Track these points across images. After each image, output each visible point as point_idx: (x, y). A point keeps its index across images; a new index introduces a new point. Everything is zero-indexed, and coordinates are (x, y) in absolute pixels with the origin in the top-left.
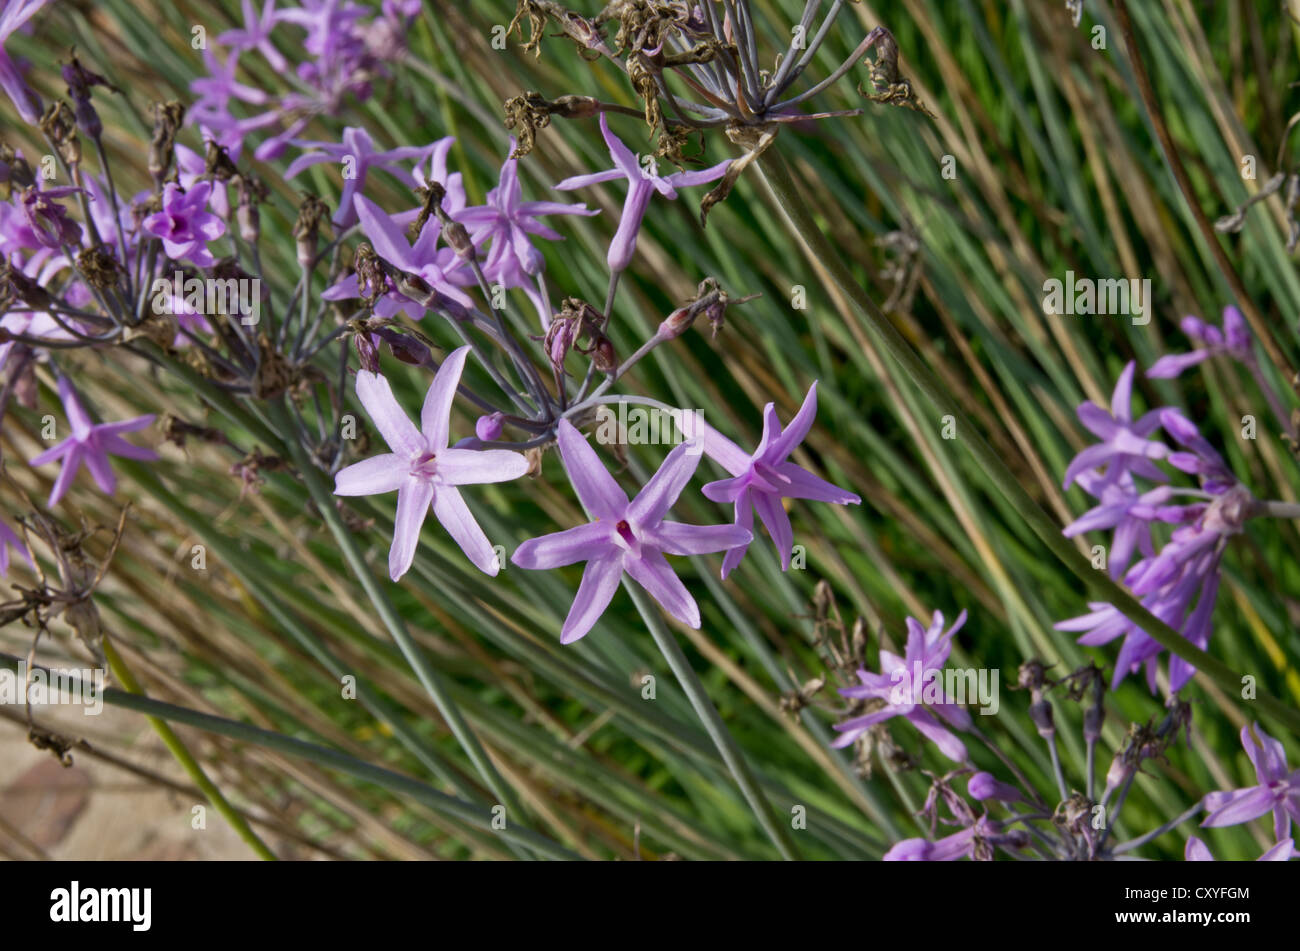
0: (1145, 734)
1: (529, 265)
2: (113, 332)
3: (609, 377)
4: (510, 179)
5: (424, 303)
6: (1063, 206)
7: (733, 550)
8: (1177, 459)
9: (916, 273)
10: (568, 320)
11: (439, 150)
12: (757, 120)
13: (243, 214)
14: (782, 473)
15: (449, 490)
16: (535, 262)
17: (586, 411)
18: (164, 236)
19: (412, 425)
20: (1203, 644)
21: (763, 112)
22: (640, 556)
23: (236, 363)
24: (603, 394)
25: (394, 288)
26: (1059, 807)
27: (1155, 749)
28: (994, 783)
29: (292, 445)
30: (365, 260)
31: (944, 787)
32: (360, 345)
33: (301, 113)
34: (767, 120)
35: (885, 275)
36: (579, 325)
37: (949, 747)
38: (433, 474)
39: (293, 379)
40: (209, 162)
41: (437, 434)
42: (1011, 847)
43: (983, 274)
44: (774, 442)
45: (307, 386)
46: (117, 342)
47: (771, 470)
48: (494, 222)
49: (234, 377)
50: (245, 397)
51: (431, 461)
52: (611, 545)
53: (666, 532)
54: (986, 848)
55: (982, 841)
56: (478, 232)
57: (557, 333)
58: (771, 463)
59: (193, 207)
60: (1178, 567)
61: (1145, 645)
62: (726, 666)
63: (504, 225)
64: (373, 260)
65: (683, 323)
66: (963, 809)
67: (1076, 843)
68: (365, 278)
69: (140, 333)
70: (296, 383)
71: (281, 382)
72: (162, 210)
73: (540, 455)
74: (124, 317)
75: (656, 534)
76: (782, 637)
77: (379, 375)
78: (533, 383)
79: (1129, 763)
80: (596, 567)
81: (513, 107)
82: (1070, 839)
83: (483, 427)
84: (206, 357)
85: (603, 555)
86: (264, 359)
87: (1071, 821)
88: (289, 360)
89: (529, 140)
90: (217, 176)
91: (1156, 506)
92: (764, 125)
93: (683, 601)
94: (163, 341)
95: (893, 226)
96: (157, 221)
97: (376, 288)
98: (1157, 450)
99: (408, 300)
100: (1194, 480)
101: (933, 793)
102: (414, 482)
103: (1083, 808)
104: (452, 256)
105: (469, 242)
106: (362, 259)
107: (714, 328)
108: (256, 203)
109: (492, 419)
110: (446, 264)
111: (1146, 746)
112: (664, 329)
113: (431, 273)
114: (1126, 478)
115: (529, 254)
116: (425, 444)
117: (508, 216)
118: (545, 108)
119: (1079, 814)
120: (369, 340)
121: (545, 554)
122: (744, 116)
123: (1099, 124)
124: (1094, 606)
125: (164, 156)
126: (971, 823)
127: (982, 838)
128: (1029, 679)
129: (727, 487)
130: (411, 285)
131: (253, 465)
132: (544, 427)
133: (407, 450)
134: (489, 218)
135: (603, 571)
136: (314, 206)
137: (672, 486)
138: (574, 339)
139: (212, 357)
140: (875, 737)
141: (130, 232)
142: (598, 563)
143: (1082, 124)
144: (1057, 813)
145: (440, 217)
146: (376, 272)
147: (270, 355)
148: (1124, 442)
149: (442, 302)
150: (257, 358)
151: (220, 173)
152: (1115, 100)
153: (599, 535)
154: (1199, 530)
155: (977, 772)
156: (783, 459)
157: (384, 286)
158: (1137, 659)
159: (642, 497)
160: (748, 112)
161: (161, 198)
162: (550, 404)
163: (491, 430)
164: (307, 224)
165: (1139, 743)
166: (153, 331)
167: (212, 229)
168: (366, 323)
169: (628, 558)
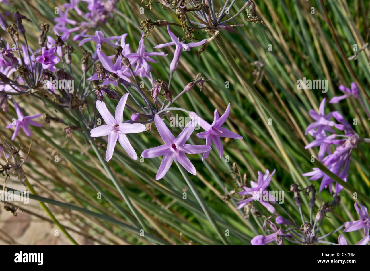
0: (327, 205)
1: (147, 70)
2: (28, 90)
3: (170, 102)
4: (142, 45)
5: (116, 81)
6: (307, 54)
7: (206, 152)
8: (338, 126)
9: (263, 73)
10: (158, 86)
11: (123, 37)
12: (214, 27)
13: (66, 56)
14: (220, 130)
15: (123, 135)
16: (149, 69)
17: (164, 112)
18: (42, 62)
19: (112, 116)
20: (345, 180)
21: (216, 25)
22: (178, 154)
23: (64, 99)
24: (168, 107)
25: (108, 77)
26: (302, 226)
27: (329, 209)
28: (283, 219)
29: (81, 123)
30: (99, 69)
31: (269, 220)
32: (98, 93)
33: (86, 27)
34: (217, 27)
35: (254, 73)
36: (161, 87)
37: (271, 209)
38: (118, 130)
39: (81, 104)
40: (56, 41)
41: (119, 119)
42: (288, 238)
43: (284, 74)
44: (218, 121)
45: (86, 106)
46: (30, 93)
47: (217, 129)
48: (137, 58)
49: (64, 103)
50: (68, 109)
51: (118, 127)
52: (170, 151)
53: (186, 147)
54: (281, 238)
55: (279, 236)
56: (132, 61)
57: (154, 90)
58: (217, 127)
59: (50, 54)
60: (338, 158)
61: (329, 180)
62: (210, 186)
63: (140, 58)
64: (101, 69)
65: (192, 87)
66: (274, 227)
67: (307, 236)
68: (99, 74)
69: (36, 90)
70: (82, 105)
71: (77, 104)
72: (41, 55)
73: (151, 125)
74: (32, 86)
75: (183, 148)
76: (225, 178)
77: (103, 102)
78: (148, 104)
79: (322, 213)
80: (166, 157)
81: (143, 23)
82: (305, 236)
83: (133, 117)
84: (56, 97)
85: (167, 154)
86: (73, 98)
87: (305, 230)
88: (80, 98)
89: (148, 33)
90: (58, 45)
91: (332, 140)
92: (216, 29)
93: (191, 167)
94: (43, 93)
95: (256, 59)
96: (40, 58)
97: (103, 77)
98: (332, 124)
99: (112, 80)
100: (343, 132)
101: (265, 222)
102: (113, 133)
103: (308, 226)
104: (125, 68)
105: (130, 64)
106: (98, 68)
107: (201, 88)
108: (71, 53)
109: (136, 115)
110: (124, 70)
111: (327, 208)
112: (186, 88)
113: (119, 73)
114: (323, 132)
115: (147, 67)
116: (116, 122)
117: (141, 56)
118: (152, 24)
119: (307, 228)
120: (100, 92)
121: (151, 154)
122: (211, 26)
123: (317, 30)
124: (314, 169)
125: (43, 39)
126: (276, 231)
127: (279, 235)
128: (293, 189)
129: (204, 134)
130: (112, 76)
131: (69, 129)
132: (151, 117)
133: (111, 124)
134: (136, 57)
135: (168, 158)
136: (87, 54)
137: (188, 134)
138: (159, 91)
139: (58, 98)
140: (250, 207)
141: (33, 61)
142: (167, 156)
143: (312, 30)
144: (301, 228)
145: (121, 56)
146: (102, 72)
147: (74, 97)
148: (322, 121)
149: (122, 81)
150: (71, 97)
151: (59, 44)
152: (322, 23)
153: (166, 148)
154: (344, 147)
155: (278, 216)
156: (220, 126)
157: (105, 76)
158: (326, 184)
159: (179, 137)
160: (212, 25)
161: (41, 51)
162: (153, 111)
163: (136, 118)
164: (85, 59)
165: (325, 208)
166: (40, 90)
167: (56, 61)
168: (99, 87)
169: (175, 155)
